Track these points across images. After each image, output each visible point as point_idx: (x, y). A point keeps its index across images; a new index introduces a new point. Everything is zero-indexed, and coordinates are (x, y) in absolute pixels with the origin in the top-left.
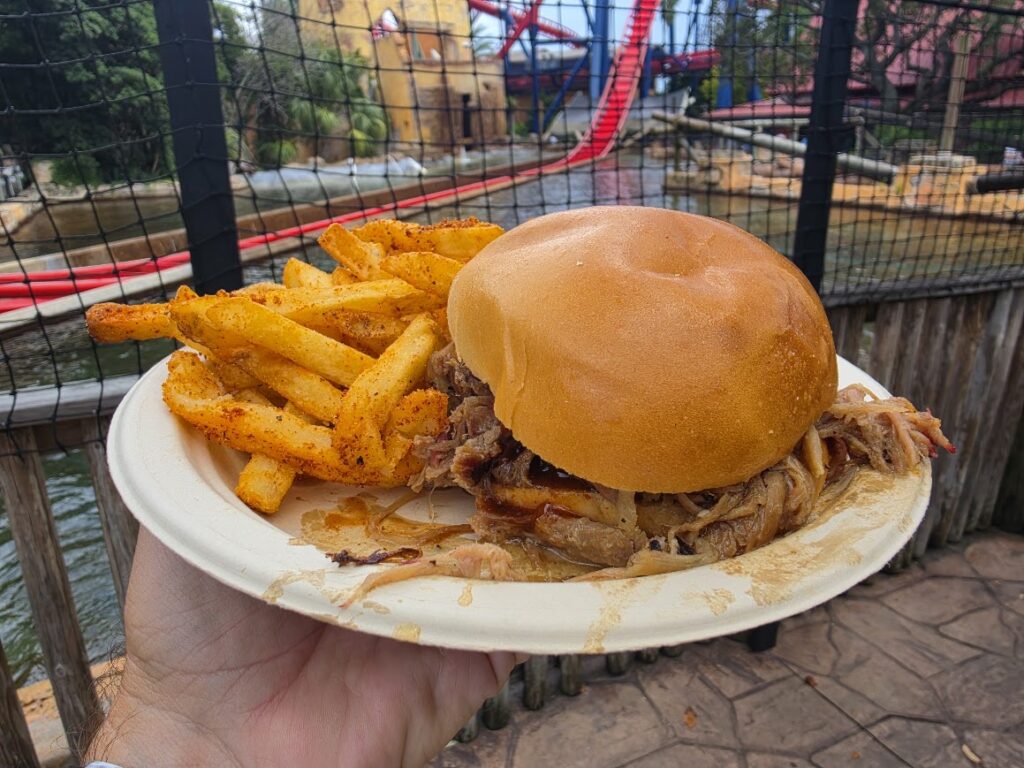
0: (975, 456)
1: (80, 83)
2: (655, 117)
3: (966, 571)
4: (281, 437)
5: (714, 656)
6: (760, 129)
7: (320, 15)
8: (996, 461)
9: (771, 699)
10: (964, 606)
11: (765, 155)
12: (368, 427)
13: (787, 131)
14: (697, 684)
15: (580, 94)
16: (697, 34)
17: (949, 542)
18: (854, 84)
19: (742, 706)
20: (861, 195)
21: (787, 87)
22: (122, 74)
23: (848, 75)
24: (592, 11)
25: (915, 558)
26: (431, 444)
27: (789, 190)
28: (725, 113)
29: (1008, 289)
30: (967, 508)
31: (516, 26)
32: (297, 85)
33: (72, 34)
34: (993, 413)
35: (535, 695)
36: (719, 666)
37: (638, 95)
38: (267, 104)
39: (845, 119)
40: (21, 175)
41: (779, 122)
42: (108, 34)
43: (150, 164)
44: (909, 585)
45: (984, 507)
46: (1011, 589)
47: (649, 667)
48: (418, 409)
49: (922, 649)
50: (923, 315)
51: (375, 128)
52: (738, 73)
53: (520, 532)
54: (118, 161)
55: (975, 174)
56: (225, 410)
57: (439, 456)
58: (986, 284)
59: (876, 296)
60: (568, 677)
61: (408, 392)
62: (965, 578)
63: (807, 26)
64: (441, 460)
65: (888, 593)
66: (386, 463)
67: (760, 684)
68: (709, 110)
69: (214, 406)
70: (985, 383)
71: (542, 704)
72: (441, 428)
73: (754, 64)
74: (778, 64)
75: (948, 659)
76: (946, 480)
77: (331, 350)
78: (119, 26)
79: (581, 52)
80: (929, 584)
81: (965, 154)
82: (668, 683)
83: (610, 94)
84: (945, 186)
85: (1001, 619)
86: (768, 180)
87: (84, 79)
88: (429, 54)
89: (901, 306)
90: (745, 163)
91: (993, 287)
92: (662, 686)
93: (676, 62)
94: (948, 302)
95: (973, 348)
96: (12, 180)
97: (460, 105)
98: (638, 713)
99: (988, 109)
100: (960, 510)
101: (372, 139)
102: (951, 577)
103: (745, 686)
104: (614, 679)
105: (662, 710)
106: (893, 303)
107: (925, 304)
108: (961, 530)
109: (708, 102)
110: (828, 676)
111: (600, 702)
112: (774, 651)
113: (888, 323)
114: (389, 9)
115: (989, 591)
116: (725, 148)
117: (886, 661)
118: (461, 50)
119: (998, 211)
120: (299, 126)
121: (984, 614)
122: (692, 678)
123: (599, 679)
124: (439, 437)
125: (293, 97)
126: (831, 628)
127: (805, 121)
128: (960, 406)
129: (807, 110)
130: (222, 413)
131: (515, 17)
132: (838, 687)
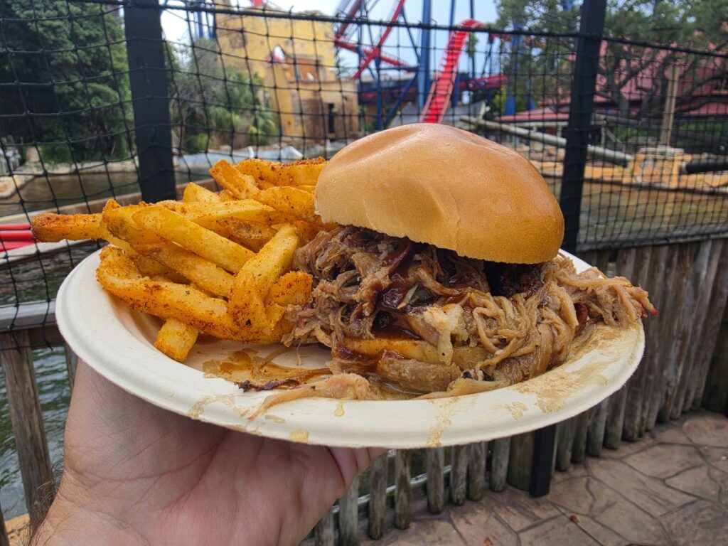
0: (688, 358)
1: (64, 94)
2: (462, 120)
3: (683, 439)
4: (189, 305)
5: (505, 501)
6: (535, 129)
7: (231, 49)
8: (703, 361)
9: (546, 532)
10: (683, 465)
11: (539, 147)
12: (255, 298)
13: (552, 131)
14: (493, 521)
15: (410, 104)
16: (491, 64)
17: (671, 419)
18: (599, 99)
19: (525, 537)
20: (604, 175)
21: (553, 100)
22: (93, 88)
23: (594, 93)
24: (419, 51)
25: (647, 430)
26: (300, 311)
27: (555, 171)
28: (511, 118)
29: (708, 239)
30: (683, 394)
31: (366, 58)
32: (214, 97)
33: (60, 61)
34: (700, 327)
35: (376, 528)
36: (509, 507)
37: (450, 105)
38: (193, 109)
39: (593, 123)
40: (18, 156)
41: (548, 124)
42: (84, 61)
43: (110, 149)
44: (644, 449)
45: (696, 394)
46: (716, 453)
47: (459, 508)
48: (290, 285)
49: (653, 497)
50: (649, 258)
51: (268, 126)
52: (519, 91)
53: (365, 372)
54: (87, 147)
55: (682, 161)
56: (147, 286)
57: (305, 320)
58: (692, 236)
59: (616, 244)
60: (400, 515)
61: (283, 274)
62: (683, 445)
63: (567, 60)
64: (306, 323)
65: (629, 455)
66: (267, 324)
67: (538, 521)
68: (500, 116)
69: (138, 284)
70: (694, 306)
71: (381, 535)
72: (307, 300)
73: (530, 85)
74: (546, 85)
75: (672, 504)
76: (668, 375)
77: (224, 246)
78: (92, 55)
79: (411, 76)
80: (658, 449)
81: (675, 147)
82: (472, 520)
83: (430, 104)
84: (662, 168)
85: (709, 474)
86: (540, 164)
87: (66, 91)
88: (305, 76)
89: (634, 251)
90: (524, 152)
91: (697, 238)
92: (467, 522)
93: (477, 82)
94: (666, 248)
95: (684, 280)
96: (12, 159)
97: (326, 112)
98: (451, 541)
99: (690, 117)
100: (678, 395)
101: (265, 133)
102: (672, 444)
103: (527, 523)
104: (433, 517)
105: (468, 540)
106: (628, 249)
107: (650, 249)
108: (680, 409)
109: (499, 110)
110: (587, 516)
111: (424, 534)
112: (548, 497)
113: (625, 263)
114: (279, 46)
115: (701, 455)
116: (511, 142)
117: (628, 504)
118: (328, 74)
119: (699, 186)
120: (214, 124)
121: (698, 470)
122: (489, 516)
123: (422, 517)
124: (305, 306)
125: (211, 105)
126: (588, 481)
127: (565, 124)
128: (676, 322)
129: (566, 116)
130: (145, 288)
131: (365, 52)
132: (594, 524)
